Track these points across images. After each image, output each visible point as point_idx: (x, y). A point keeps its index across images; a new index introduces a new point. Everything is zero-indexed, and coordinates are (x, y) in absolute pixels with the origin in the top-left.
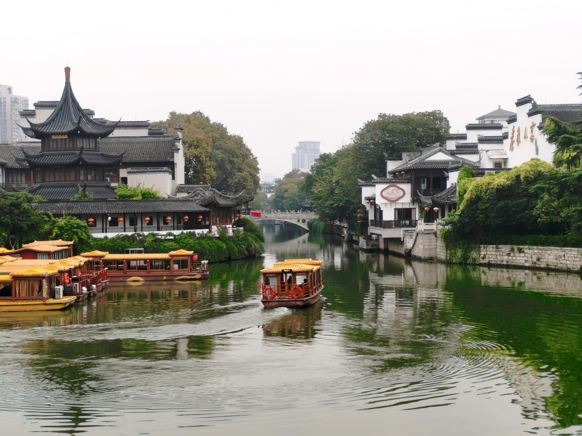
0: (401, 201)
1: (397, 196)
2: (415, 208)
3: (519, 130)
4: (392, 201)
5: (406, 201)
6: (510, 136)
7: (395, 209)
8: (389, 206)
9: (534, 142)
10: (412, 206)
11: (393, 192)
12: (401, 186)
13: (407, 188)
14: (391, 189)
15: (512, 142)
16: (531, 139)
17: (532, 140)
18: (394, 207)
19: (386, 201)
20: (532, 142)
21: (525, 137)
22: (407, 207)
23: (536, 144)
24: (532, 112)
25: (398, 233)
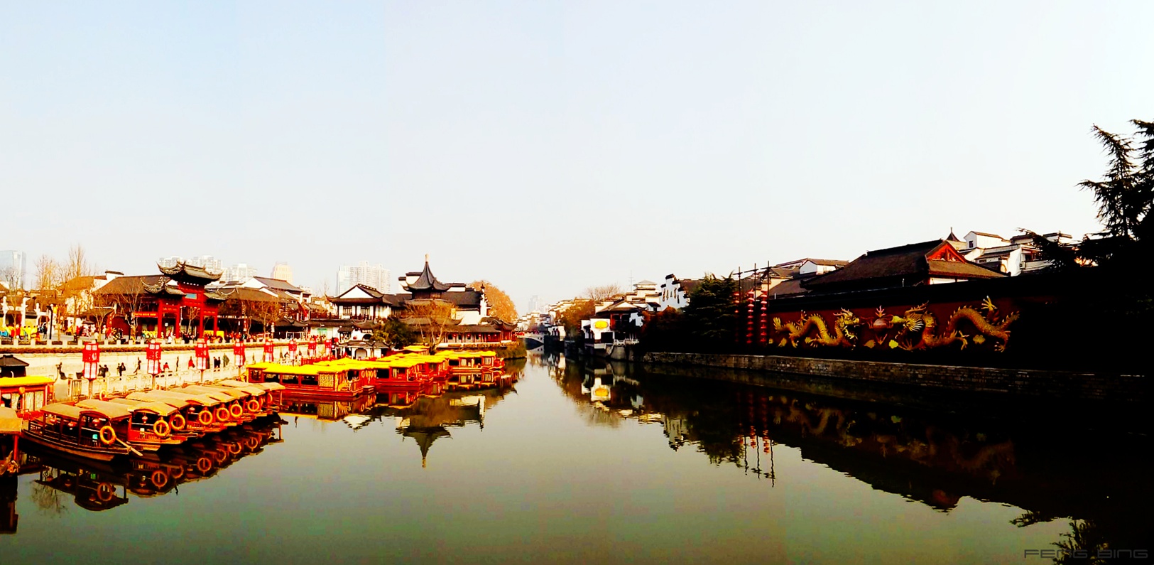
0: (605, 328)
2: (612, 333)
3: (668, 292)
4: (600, 329)
5: (607, 329)
6: (662, 294)
7: (601, 333)
8: (597, 331)
10: (611, 331)
11: (600, 323)
13: (607, 321)
15: (664, 298)
17: (675, 295)
18: (601, 331)
19: (595, 328)
20: (675, 297)
21: (671, 294)
22: (608, 332)
23: (677, 297)
24: (676, 282)
25: (602, 346)
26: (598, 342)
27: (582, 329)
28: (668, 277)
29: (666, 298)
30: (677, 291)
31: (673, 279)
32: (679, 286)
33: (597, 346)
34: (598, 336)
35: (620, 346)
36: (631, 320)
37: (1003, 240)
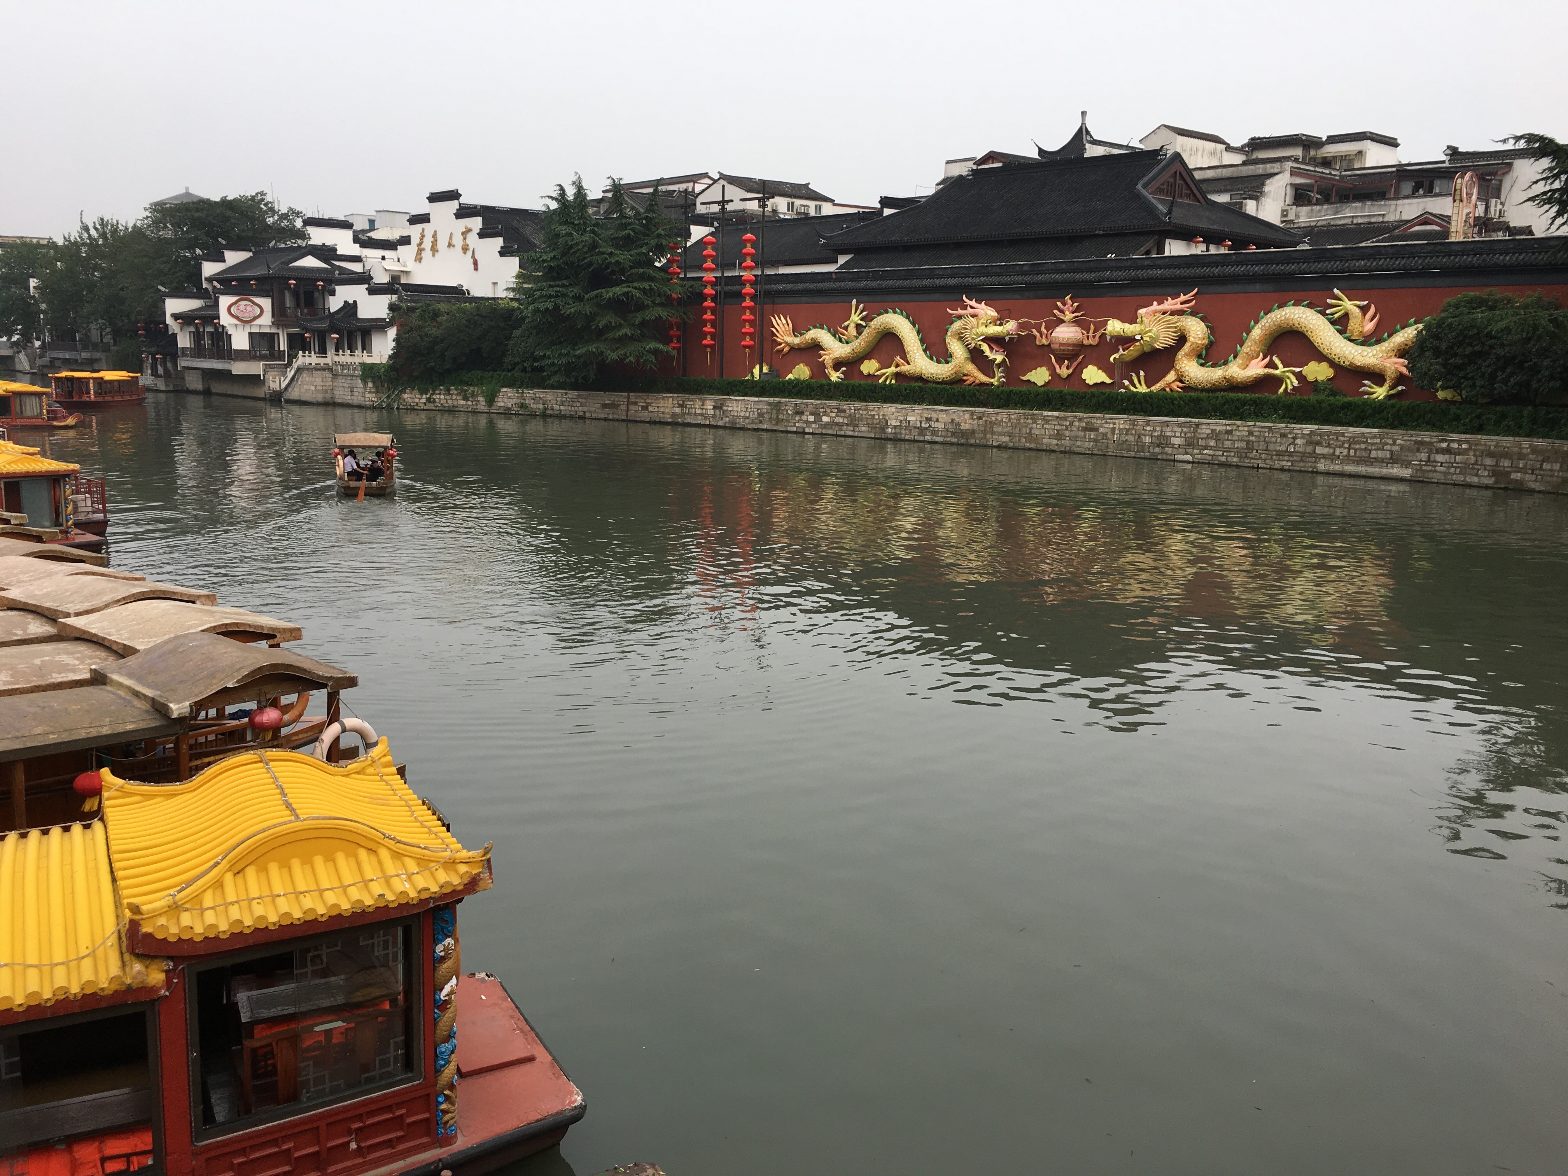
0: (258, 322)
1: (252, 316)
2: (278, 334)
3: (435, 236)
4: (245, 322)
5: (265, 323)
6: (415, 240)
7: (250, 334)
8: (240, 328)
9: (470, 253)
10: (274, 331)
11: (245, 308)
12: (257, 300)
13: (266, 303)
14: (243, 303)
15: (420, 250)
16: (463, 249)
17: (465, 249)
18: (248, 330)
19: (236, 322)
20: (465, 253)
21: (450, 245)
22: (267, 330)
23: (473, 256)
24: (464, 212)
25: (256, 368)
26: (241, 355)
27: (169, 320)
28: (434, 198)
29: (427, 254)
30: (473, 238)
31: (454, 205)
32: (476, 223)
33: (239, 368)
34: (240, 341)
35: (318, 368)
36: (335, 304)
37: (1229, 148)
